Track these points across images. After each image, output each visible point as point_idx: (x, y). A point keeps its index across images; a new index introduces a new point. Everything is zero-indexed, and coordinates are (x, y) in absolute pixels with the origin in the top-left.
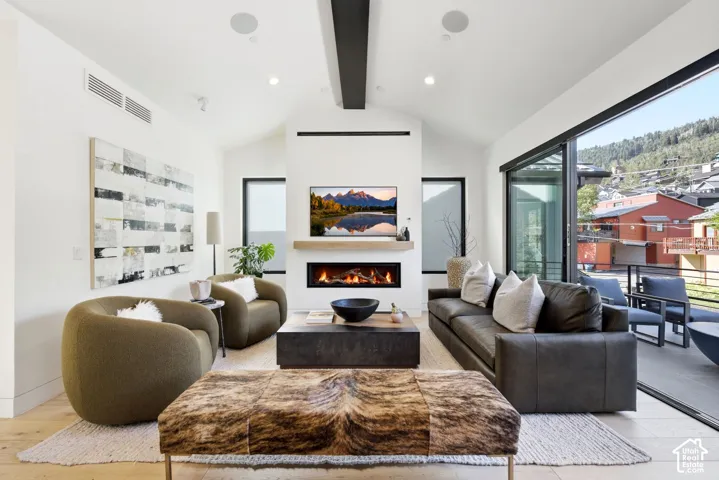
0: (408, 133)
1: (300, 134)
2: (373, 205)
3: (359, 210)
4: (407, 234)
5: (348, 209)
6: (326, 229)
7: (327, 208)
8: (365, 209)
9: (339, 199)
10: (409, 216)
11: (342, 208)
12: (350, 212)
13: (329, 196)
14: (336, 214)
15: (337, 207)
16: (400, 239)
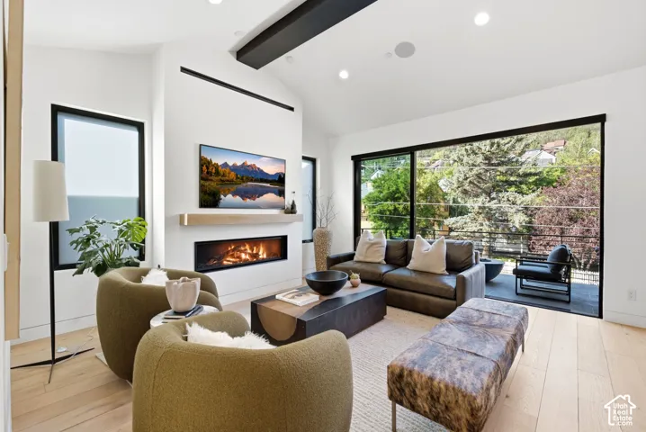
0: (292, 109)
1: (184, 70)
2: (262, 177)
3: (251, 181)
4: (293, 206)
5: (242, 179)
6: (222, 196)
7: (224, 175)
8: (256, 181)
9: (235, 168)
10: (296, 190)
11: (237, 178)
12: (244, 182)
13: (225, 165)
14: (231, 182)
15: (232, 175)
16: (287, 212)
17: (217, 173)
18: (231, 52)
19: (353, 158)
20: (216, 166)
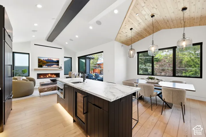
0: (61, 49)
1: (35, 44)
2: (53, 62)
4: (61, 67)
8: (51, 62)
9: (46, 60)
10: (62, 64)
12: (48, 63)
13: (44, 60)
14: (45, 63)
15: (45, 62)
16: (60, 68)
17: (42, 61)
18: (46, 40)
19: (78, 57)
20: (42, 60)
